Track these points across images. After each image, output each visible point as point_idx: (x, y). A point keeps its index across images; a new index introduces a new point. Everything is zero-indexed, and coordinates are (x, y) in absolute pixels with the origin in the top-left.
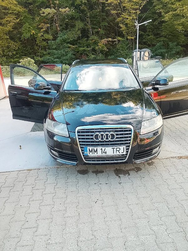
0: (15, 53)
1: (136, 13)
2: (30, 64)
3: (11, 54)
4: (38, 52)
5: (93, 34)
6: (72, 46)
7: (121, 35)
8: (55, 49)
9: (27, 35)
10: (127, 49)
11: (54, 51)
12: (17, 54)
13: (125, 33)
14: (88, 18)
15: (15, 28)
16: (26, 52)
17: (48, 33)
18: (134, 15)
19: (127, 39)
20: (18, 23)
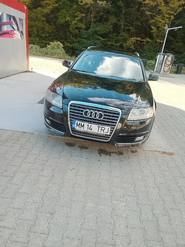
0: (48, 35)
1: (169, 18)
2: (58, 48)
3: (44, 35)
4: (69, 39)
5: (124, 31)
6: (101, 38)
7: (151, 37)
8: (86, 38)
9: (61, 21)
10: (154, 51)
11: (84, 40)
12: (50, 37)
13: (155, 36)
14: (122, 14)
15: (52, 12)
16: (58, 36)
17: (82, 22)
18: (167, 20)
19: (156, 42)
20: (56, 7)
